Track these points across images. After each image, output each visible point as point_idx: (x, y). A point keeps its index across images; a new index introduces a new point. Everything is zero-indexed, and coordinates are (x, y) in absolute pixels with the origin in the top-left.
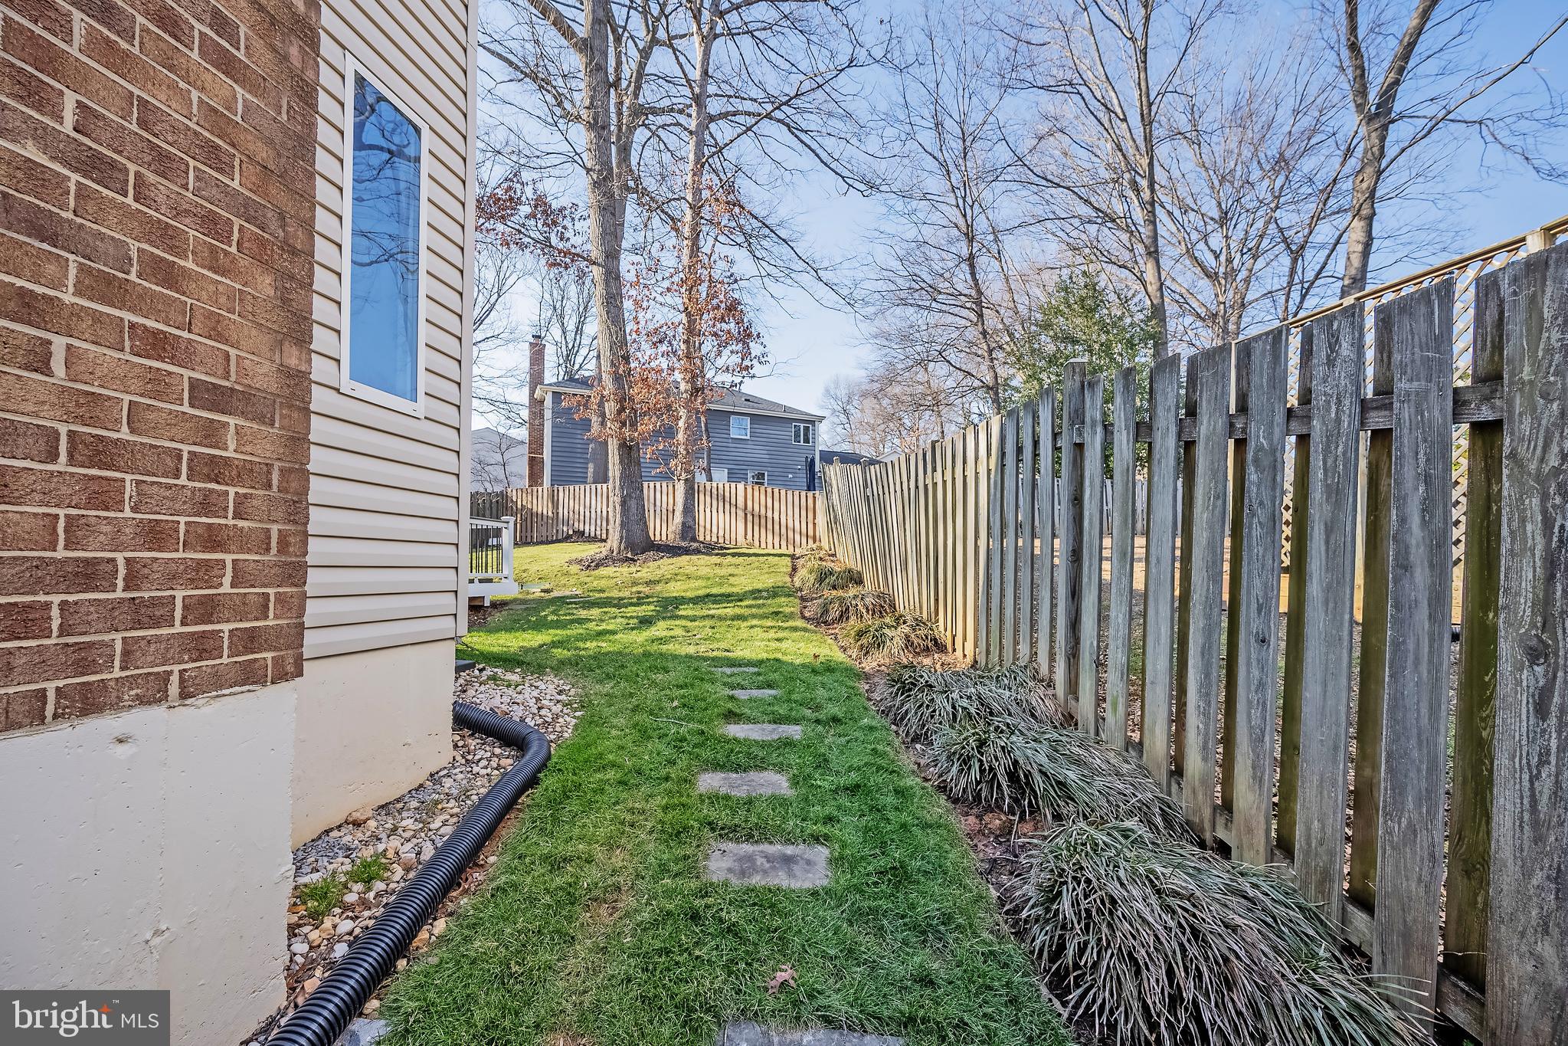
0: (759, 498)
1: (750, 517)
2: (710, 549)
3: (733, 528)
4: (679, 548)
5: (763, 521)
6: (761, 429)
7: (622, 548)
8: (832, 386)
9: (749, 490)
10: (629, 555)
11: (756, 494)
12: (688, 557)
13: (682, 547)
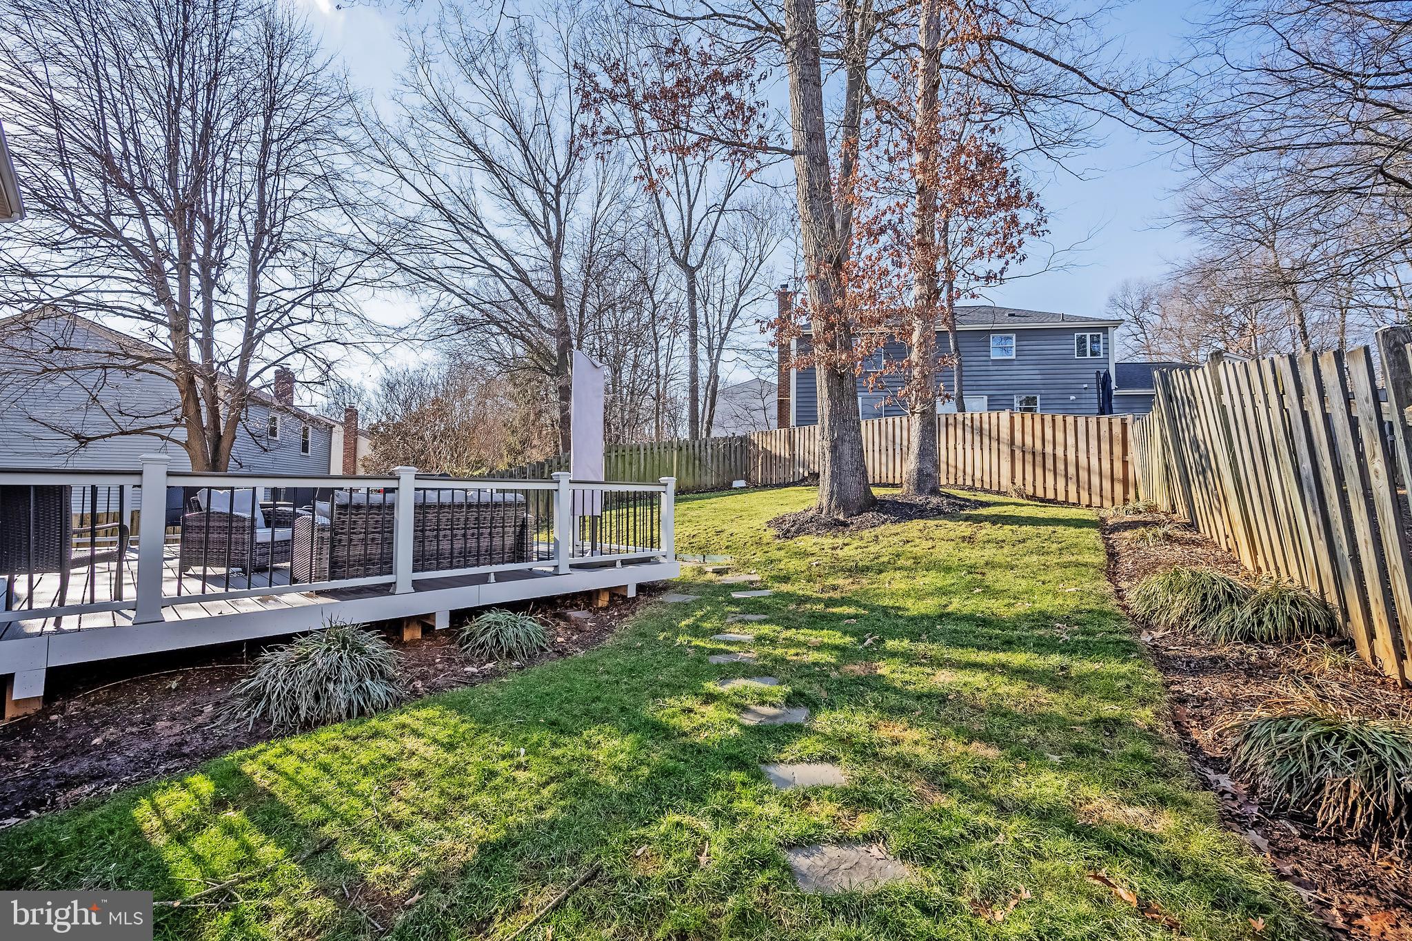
0: (1031, 430)
1: (1018, 454)
2: (957, 509)
3: (995, 469)
4: (911, 506)
5: (1039, 459)
6: (1031, 345)
7: (833, 506)
8: (1120, 294)
9: (1018, 418)
10: (841, 517)
11: (1028, 422)
12: (921, 523)
13: (915, 506)
